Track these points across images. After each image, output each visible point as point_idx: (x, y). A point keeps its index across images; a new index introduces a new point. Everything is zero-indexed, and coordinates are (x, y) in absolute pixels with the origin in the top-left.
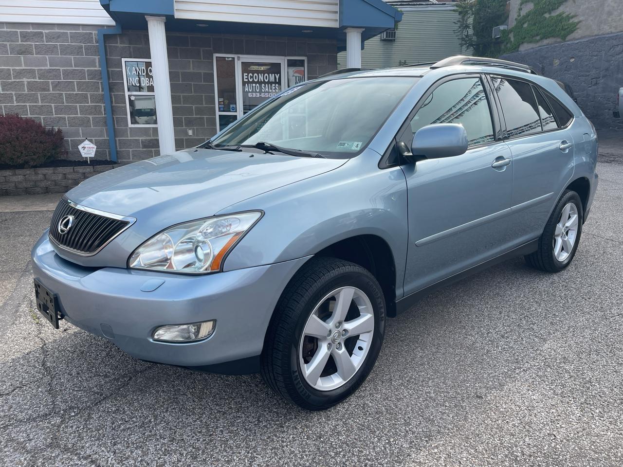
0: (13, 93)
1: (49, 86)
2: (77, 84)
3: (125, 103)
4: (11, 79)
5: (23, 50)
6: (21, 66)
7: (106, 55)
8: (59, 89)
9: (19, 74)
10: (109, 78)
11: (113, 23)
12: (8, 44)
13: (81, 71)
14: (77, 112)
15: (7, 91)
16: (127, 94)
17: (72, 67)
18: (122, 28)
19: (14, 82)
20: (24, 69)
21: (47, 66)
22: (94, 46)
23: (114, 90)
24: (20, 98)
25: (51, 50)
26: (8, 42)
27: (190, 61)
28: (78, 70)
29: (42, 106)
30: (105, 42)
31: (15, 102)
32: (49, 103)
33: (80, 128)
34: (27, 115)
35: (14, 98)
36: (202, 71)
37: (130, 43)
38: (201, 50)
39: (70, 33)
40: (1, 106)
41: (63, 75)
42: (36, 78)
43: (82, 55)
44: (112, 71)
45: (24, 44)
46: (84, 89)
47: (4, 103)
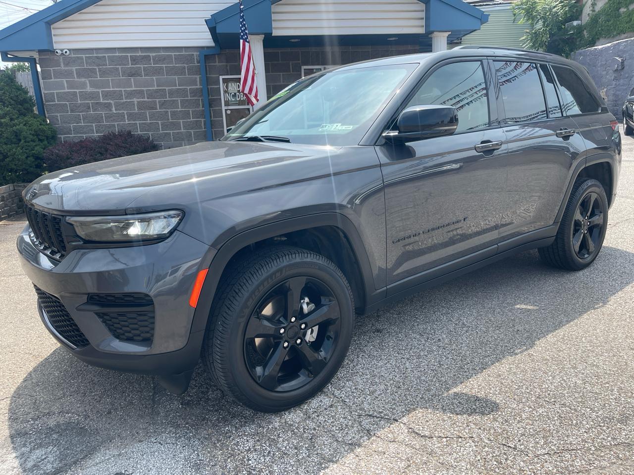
0: (125, 112)
1: (156, 105)
2: (180, 102)
3: (223, 118)
4: (122, 99)
5: (134, 72)
6: (132, 88)
7: (207, 74)
8: (165, 107)
9: (130, 94)
10: (209, 95)
11: (213, 44)
12: (120, 67)
13: (183, 90)
14: (181, 128)
15: (120, 110)
16: (224, 108)
17: (176, 86)
18: (220, 48)
19: (126, 102)
20: (134, 90)
21: (154, 86)
22: (196, 66)
23: (213, 105)
24: (131, 116)
25: (157, 72)
26: (120, 65)
27: (280, 74)
28: (181, 89)
29: (150, 123)
30: (205, 63)
31: (127, 121)
32: (157, 120)
33: (183, 142)
34: (137, 132)
35: (126, 117)
37: (227, 62)
38: (291, 64)
39: (174, 55)
40: (115, 125)
41: (168, 94)
42: (145, 98)
43: (185, 75)
44: (211, 88)
45: (133, 67)
46: (187, 106)
47: (117, 122)
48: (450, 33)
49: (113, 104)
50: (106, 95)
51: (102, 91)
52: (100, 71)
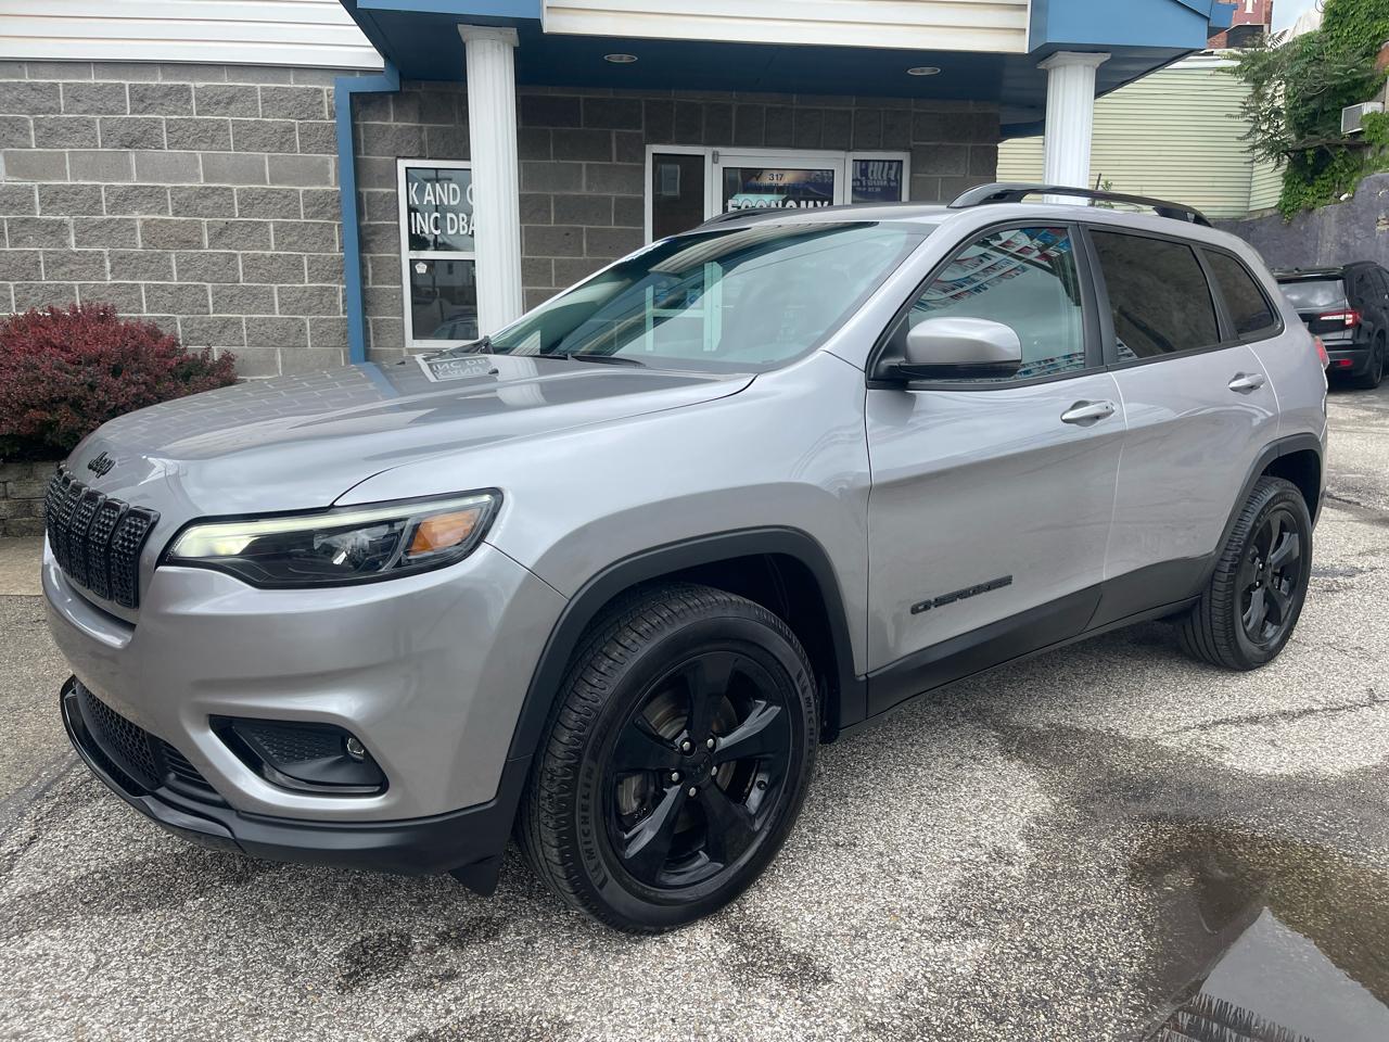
0: (106, 251)
1: (201, 235)
2: (275, 230)
3: (401, 283)
4: (100, 213)
5: (137, 135)
6: (129, 179)
7: (357, 152)
8: (229, 242)
9: (124, 199)
10: (360, 214)
11: (378, 62)
12: (98, 118)
13: (287, 195)
14: (273, 305)
15: (90, 245)
16: (407, 255)
17: (265, 183)
18: (401, 75)
19: (110, 221)
20: (135, 187)
21: (197, 180)
22: (326, 126)
23: (372, 246)
25: (209, 136)
26: (99, 113)
27: (580, 166)
28: (277, 192)
29: (180, 288)
30: (354, 117)
32: (200, 280)
33: (279, 350)
34: (140, 312)
35: (108, 264)
36: (613, 194)
37: (422, 118)
38: (614, 136)
39: (263, 89)
40: (72, 287)
41: (240, 203)
42: (167, 213)
43: (292, 149)
44: (369, 193)
45: (138, 120)
46: (295, 243)
47: (79, 278)
48: (1106, 57)
49: (71, 225)
50: (52, 198)
51: (41, 187)
52: (38, 127)
